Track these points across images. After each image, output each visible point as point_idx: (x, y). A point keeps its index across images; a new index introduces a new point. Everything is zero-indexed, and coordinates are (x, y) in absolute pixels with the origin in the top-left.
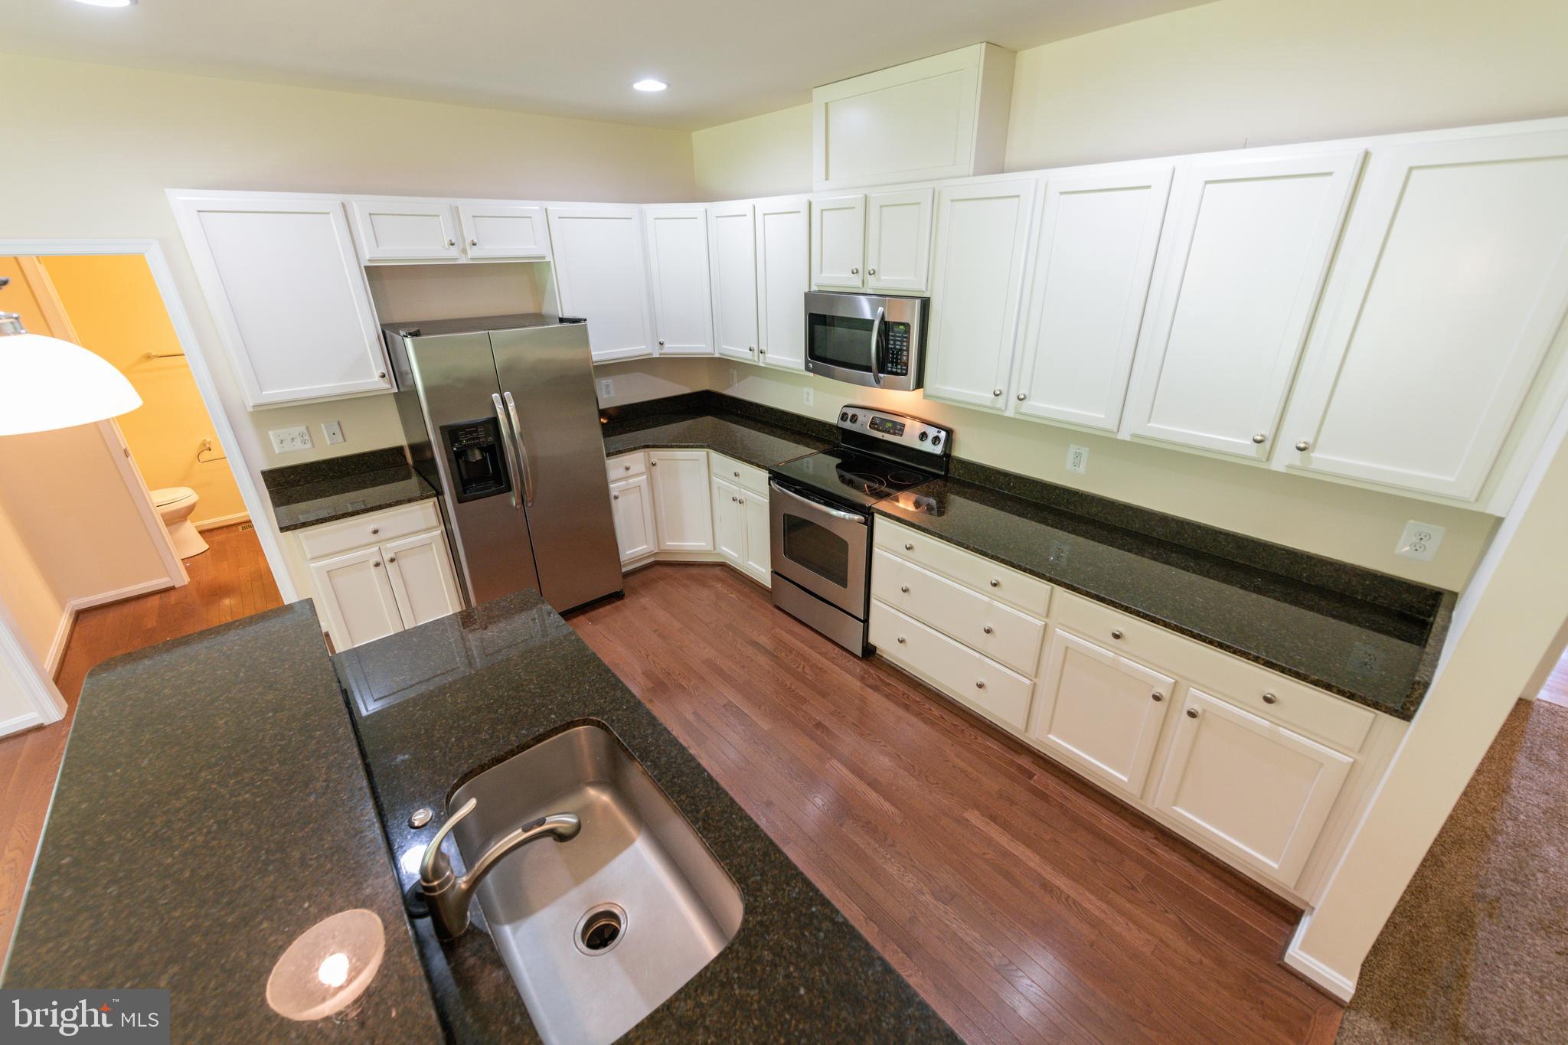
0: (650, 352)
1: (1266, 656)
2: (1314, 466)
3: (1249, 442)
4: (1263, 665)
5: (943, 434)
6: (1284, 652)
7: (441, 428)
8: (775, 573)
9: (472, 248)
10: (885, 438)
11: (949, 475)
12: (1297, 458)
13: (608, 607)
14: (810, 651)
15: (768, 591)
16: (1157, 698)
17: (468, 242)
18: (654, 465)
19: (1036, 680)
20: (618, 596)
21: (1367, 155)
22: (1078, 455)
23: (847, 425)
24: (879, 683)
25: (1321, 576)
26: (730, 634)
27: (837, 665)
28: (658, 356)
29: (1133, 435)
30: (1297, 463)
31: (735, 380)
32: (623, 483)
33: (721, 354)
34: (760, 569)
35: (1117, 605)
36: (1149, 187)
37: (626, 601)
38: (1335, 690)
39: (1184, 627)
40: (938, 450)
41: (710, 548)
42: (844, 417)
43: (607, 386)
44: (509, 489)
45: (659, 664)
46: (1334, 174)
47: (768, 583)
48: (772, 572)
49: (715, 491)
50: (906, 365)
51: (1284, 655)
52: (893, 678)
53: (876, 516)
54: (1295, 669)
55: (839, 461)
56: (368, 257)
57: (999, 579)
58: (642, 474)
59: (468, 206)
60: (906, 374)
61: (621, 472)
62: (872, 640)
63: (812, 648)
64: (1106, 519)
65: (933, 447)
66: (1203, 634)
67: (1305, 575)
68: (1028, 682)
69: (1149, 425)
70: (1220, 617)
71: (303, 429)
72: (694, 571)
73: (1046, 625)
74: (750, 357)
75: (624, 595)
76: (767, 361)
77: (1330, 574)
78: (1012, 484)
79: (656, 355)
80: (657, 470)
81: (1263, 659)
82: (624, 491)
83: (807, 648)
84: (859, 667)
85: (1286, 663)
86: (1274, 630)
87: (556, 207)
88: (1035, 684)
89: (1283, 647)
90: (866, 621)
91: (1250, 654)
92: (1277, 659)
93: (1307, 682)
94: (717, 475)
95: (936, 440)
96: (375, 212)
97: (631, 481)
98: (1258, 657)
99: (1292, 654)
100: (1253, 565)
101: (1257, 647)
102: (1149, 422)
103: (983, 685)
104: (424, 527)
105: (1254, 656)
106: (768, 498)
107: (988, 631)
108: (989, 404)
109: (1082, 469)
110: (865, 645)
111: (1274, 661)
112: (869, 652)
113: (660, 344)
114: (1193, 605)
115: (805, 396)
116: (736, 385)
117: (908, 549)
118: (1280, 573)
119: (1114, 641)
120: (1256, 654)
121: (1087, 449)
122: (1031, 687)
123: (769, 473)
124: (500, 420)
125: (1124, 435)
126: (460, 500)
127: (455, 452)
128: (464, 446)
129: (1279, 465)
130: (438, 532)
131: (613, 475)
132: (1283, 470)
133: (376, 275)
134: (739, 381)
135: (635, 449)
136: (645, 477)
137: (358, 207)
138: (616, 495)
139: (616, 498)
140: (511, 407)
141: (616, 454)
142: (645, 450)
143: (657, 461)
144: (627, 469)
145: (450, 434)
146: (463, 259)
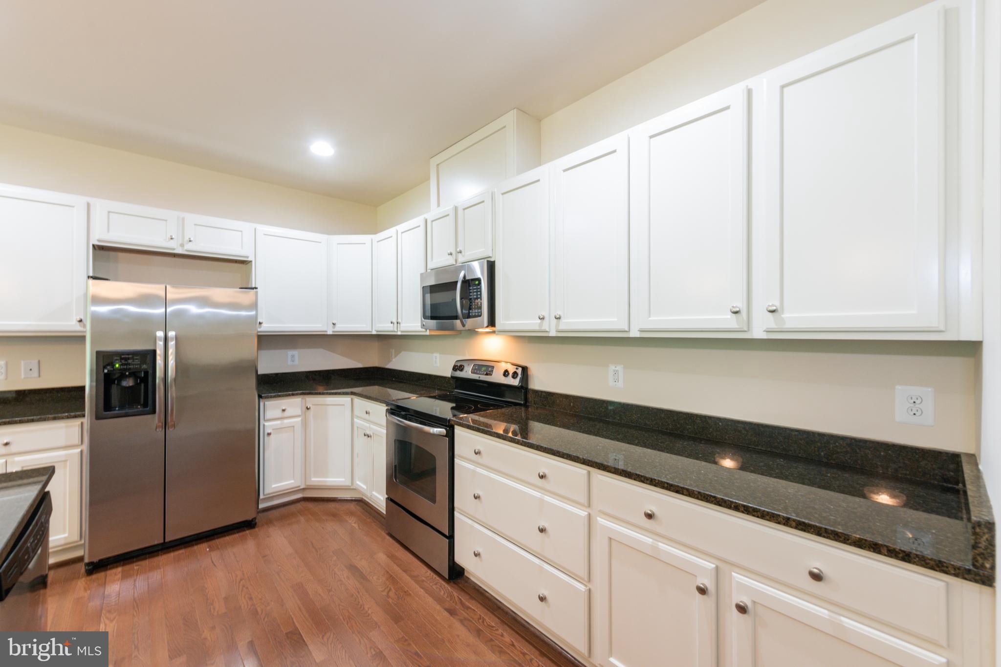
0: (325, 329)
1: (796, 517)
2: (789, 325)
3: (730, 316)
4: (796, 528)
5: (519, 371)
6: (816, 513)
7: (98, 353)
8: (390, 500)
9: (187, 244)
10: (480, 379)
11: (528, 404)
12: (770, 322)
13: (237, 535)
14: (404, 574)
15: (383, 517)
16: (702, 591)
17: (187, 239)
18: (308, 409)
19: (590, 586)
20: (249, 525)
21: (749, 92)
22: (616, 372)
23: (459, 374)
24: (458, 607)
25: (838, 453)
26: (335, 558)
27: (422, 588)
28: (331, 333)
29: (641, 331)
30: (773, 325)
31: (393, 356)
32: (278, 422)
33: (377, 331)
34: (379, 498)
35: (643, 479)
36: (615, 151)
37: (257, 529)
38: (885, 551)
39: (707, 493)
40: (516, 382)
41: (348, 483)
42: (455, 368)
43: (293, 356)
44: (154, 412)
45: (247, 588)
46: (731, 107)
47: (383, 510)
48: (387, 499)
49: (355, 429)
50: (480, 308)
51: (816, 515)
52: (474, 601)
53: (456, 427)
54: (832, 529)
55: (454, 405)
56: (97, 237)
57: (547, 472)
58: (299, 416)
59: (191, 218)
60: (480, 316)
61: (278, 413)
62: (459, 559)
63: (405, 571)
64: (645, 424)
65: (512, 380)
66: (727, 498)
67: (822, 454)
68: (582, 588)
69: (650, 319)
70: (745, 485)
71: (2, 363)
72: (332, 506)
73: (589, 515)
74: (392, 329)
75: (256, 524)
76: (402, 329)
77: (844, 450)
78: (572, 404)
79: (330, 332)
80: (311, 413)
81: (794, 520)
82: (278, 430)
83: (400, 571)
84: (445, 589)
85: (820, 523)
86: (801, 495)
87: (263, 228)
88: (590, 590)
89: (814, 508)
90: (451, 537)
91: (779, 515)
92: (810, 520)
93: (850, 544)
94: (358, 417)
95: (515, 375)
96: (113, 211)
97: (286, 421)
98: (788, 519)
99: (825, 515)
100: (774, 450)
101: (786, 509)
102: (650, 317)
103: (545, 598)
104: (63, 444)
105: (784, 518)
106: (385, 428)
107: (542, 530)
108: (537, 328)
109: (620, 384)
110: (451, 564)
111: (806, 521)
112: (456, 574)
113: (333, 324)
114: (717, 477)
115: (434, 359)
116: (394, 360)
117: (476, 453)
118: (800, 455)
119: (647, 523)
120: (785, 515)
121: (622, 366)
122: (587, 593)
123: (387, 406)
124: (158, 352)
125: (634, 333)
126: (98, 417)
127: (105, 375)
128: (117, 369)
129: (758, 333)
130: (77, 451)
131: (270, 414)
132: (764, 336)
133: (101, 251)
134: (395, 357)
135: (293, 395)
136: (299, 419)
137: (101, 206)
138: (269, 432)
139: (269, 434)
140: (172, 344)
141: (274, 397)
142: (302, 396)
143: (311, 406)
144: (284, 410)
145: (104, 359)
146: (179, 251)
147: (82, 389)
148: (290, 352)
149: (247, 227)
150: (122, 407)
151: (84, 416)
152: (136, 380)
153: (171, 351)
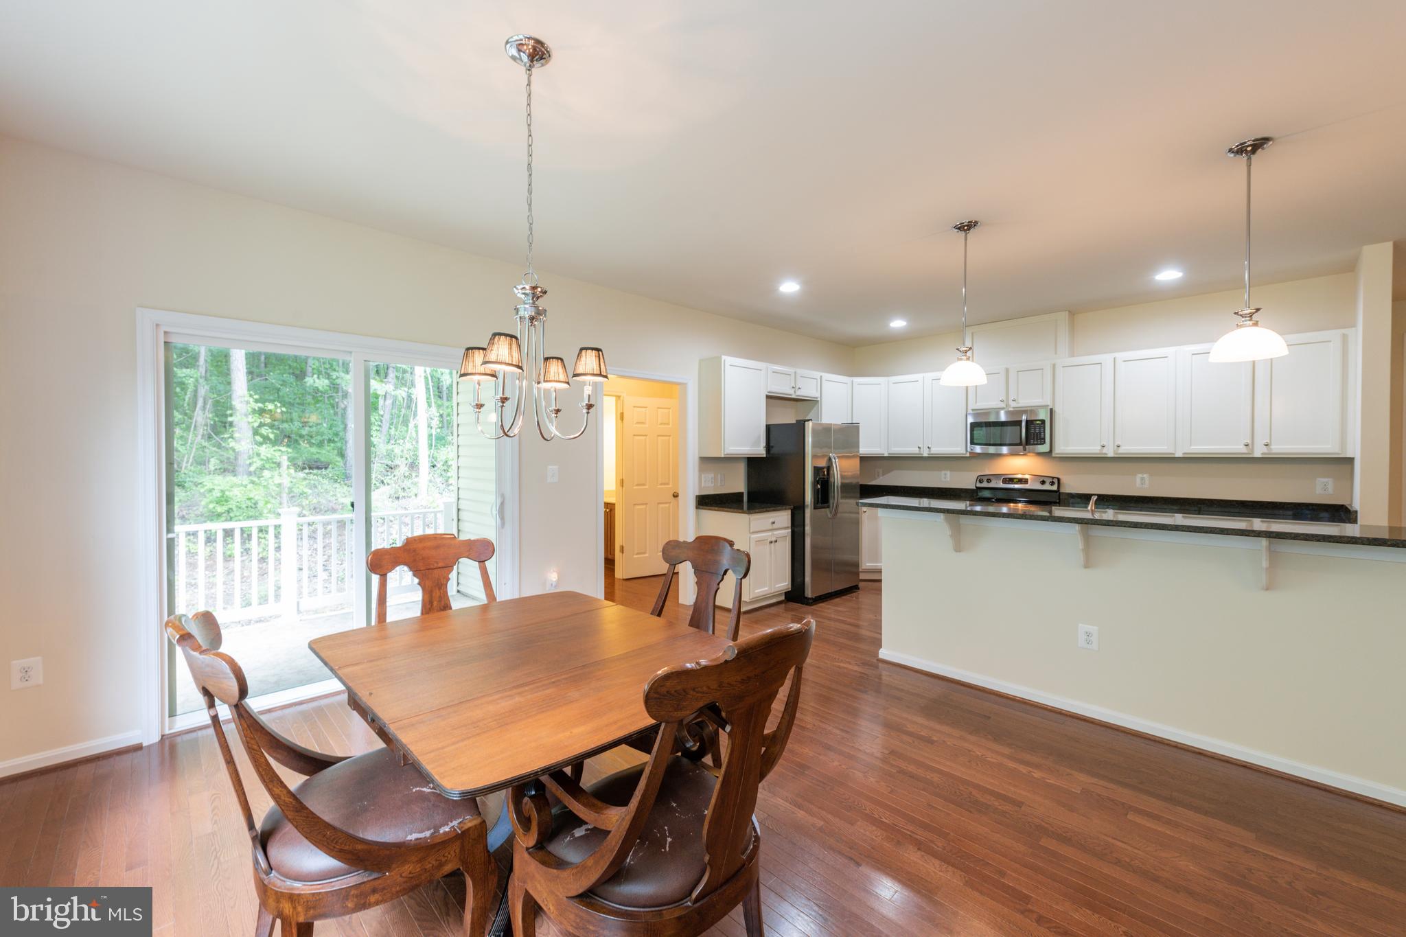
3: (1242, 447)
5: (1055, 480)
7: (815, 467)
9: (798, 390)
10: (1012, 487)
12: (1265, 450)
17: (798, 387)
20: (857, 587)
22: (1142, 479)
23: (985, 485)
29: (1183, 453)
36: (1166, 357)
40: (1055, 488)
42: (979, 481)
44: (829, 506)
50: (1043, 439)
56: (770, 389)
60: (1042, 444)
69: (1191, 447)
71: (713, 475)
76: (931, 452)
96: (774, 371)
102: (1191, 445)
108: (1097, 452)
109: (1146, 485)
115: (944, 476)
121: (1148, 475)
124: (833, 467)
125: (1179, 454)
126: (815, 508)
129: (1257, 454)
132: (1260, 456)
134: (883, 475)
140: (837, 461)
146: (794, 396)
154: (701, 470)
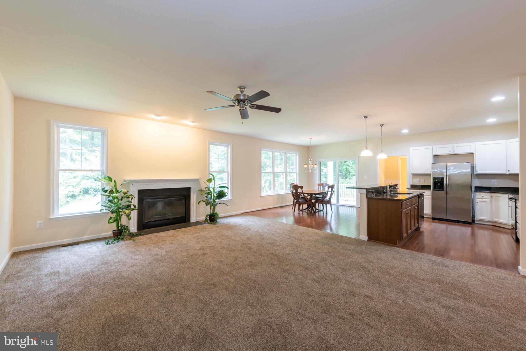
0: (505, 173)
9: (454, 151)
20: (469, 223)
32: (481, 199)
41: (507, 223)
43: (494, 182)
44: (444, 190)
56: (434, 154)
59: (455, 145)
61: (481, 197)
75: (471, 224)
79: (507, 174)
80: (493, 198)
82: (480, 201)
87: (478, 143)
96: (438, 147)
97: (484, 199)
104: (428, 195)
113: (509, 171)
124: (445, 178)
126: (434, 190)
127: (435, 182)
128: (437, 181)
130: (430, 196)
131: (477, 197)
133: (436, 157)
135: (486, 192)
136: (489, 200)
137: (435, 147)
138: (477, 201)
139: (477, 202)
140: (448, 176)
141: (479, 192)
142: (490, 193)
143: (493, 196)
144: (483, 196)
145: (434, 179)
146: (452, 154)
147: (431, 186)
148: (493, 180)
149: (472, 144)
150: (438, 189)
151: (431, 190)
152: (440, 184)
153: (447, 180)
154: (413, 178)
